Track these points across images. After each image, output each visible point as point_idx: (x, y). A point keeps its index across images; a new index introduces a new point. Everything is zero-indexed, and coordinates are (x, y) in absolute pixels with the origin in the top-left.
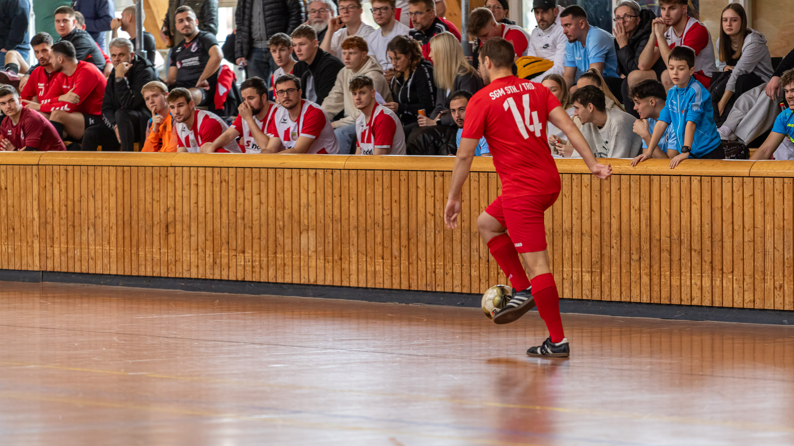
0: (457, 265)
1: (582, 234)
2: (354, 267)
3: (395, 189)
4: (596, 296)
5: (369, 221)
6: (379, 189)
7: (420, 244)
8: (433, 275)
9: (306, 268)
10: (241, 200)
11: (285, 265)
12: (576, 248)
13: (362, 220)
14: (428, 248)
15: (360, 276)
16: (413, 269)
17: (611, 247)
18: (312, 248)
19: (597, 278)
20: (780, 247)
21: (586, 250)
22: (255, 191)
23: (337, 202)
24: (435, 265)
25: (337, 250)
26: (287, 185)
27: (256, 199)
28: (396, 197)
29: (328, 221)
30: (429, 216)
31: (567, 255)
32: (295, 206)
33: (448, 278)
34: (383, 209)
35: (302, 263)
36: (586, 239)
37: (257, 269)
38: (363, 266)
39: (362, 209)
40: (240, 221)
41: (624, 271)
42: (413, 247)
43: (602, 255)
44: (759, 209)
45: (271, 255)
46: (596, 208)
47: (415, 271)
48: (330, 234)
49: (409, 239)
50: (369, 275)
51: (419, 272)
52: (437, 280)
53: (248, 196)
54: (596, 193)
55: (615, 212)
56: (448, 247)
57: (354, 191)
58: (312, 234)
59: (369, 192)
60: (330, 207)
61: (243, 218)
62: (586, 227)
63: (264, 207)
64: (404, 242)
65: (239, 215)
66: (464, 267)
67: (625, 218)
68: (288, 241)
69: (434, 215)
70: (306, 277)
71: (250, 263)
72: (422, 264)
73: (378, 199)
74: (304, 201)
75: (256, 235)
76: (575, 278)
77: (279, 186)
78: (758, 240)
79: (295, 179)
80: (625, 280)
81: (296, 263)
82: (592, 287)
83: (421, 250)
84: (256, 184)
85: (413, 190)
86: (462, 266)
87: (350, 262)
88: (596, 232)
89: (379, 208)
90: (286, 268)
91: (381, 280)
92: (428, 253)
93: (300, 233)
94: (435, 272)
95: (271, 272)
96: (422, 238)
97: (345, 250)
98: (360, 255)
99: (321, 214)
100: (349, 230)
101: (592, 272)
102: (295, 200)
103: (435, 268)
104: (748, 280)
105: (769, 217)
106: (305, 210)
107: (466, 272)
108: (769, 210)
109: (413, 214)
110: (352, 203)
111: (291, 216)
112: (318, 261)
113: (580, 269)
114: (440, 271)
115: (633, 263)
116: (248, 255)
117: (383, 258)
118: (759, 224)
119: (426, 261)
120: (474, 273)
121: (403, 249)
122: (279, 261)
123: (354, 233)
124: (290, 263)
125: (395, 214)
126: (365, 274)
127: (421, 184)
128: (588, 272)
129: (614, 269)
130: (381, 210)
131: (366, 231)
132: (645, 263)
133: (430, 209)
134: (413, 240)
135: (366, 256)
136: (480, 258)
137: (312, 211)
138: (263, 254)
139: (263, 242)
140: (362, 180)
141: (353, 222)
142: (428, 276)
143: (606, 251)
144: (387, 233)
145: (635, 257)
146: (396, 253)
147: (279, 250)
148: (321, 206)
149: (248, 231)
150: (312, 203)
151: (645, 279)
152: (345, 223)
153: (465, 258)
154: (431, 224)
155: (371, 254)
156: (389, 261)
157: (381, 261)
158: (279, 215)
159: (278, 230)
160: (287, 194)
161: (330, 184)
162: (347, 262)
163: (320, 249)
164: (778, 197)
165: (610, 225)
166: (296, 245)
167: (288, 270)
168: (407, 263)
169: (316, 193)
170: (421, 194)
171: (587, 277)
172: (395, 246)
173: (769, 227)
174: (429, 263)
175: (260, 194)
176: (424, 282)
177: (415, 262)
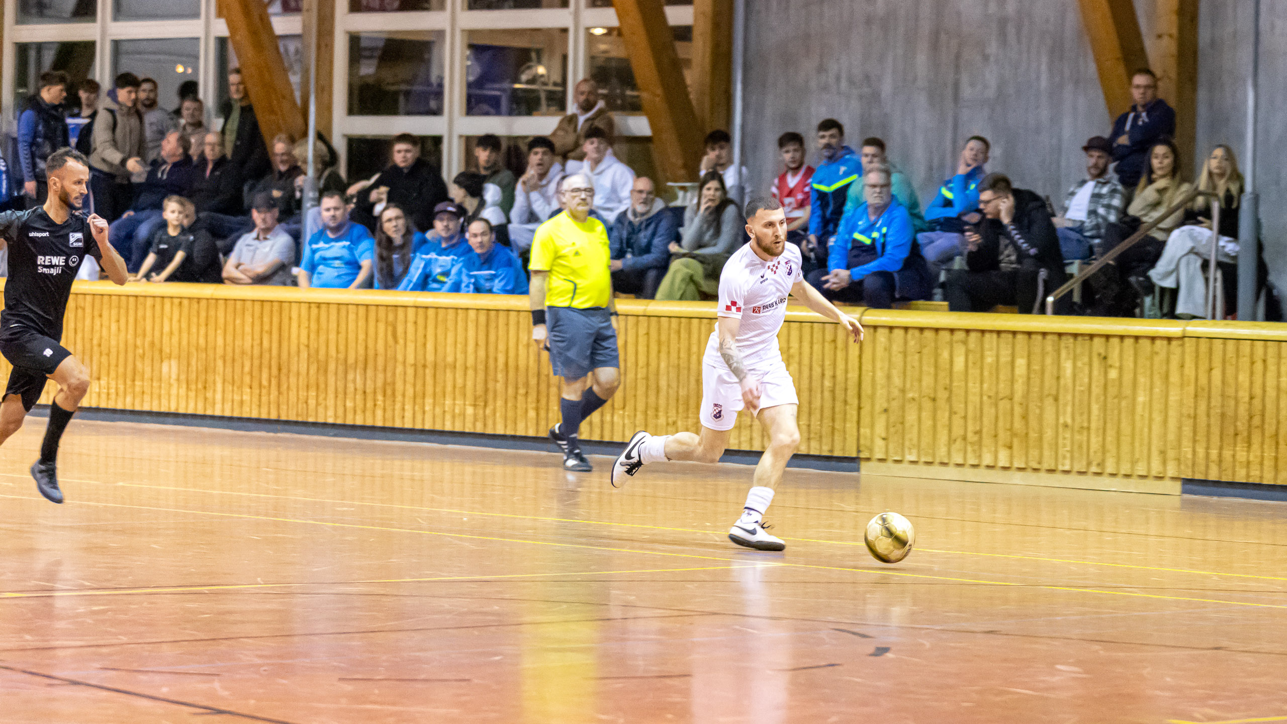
0: (331, 395)
1: (466, 368)
2: (219, 396)
3: (266, 319)
4: (479, 429)
5: (237, 351)
6: (248, 319)
7: (291, 375)
8: (305, 405)
9: (167, 397)
10: (97, 327)
11: (143, 392)
12: (460, 381)
13: (229, 349)
14: (301, 379)
15: (226, 406)
16: (283, 399)
17: (496, 381)
18: (174, 376)
19: (481, 412)
20: (674, 384)
21: (470, 384)
22: (114, 318)
23: (202, 331)
24: (307, 396)
25: (202, 377)
26: (149, 313)
27: (114, 327)
28: (266, 327)
29: (193, 350)
30: (302, 347)
31: (449, 389)
32: (157, 334)
33: (321, 410)
34: (253, 339)
35: (163, 392)
36: (470, 373)
37: (113, 396)
38: (229, 396)
39: (229, 338)
40: (96, 348)
41: (510, 404)
42: (284, 378)
43: (486, 391)
44: (654, 347)
45: (129, 382)
46: (482, 342)
47: (285, 400)
48: (193, 362)
49: (280, 370)
50: (235, 404)
51: (290, 402)
52: (309, 411)
53: (105, 323)
54: (482, 328)
55: (502, 347)
56: (322, 379)
57: (221, 321)
58: (174, 363)
59: (238, 322)
60: (195, 336)
61: (100, 345)
62: (471, 361)
63: (123, 334)
64: (275, 371)
65: (95, 342)
66: (338, 399)
67: (512, 354)
68: (148, 370)
69: (308, 346)
70: (167, 405)
71: (105, 391)
72: (293, 395)
73: (248, 329)
74: (166, 329)
75: (113, 362)
76: (457, 411)
77: (140, 313)
78: (652, 377)
79: (158, 307)
80: (510, 414)
81: (156, 391)
82: (475, 420)
83: (293, 380)
84: (114, 312)
85: (285, 321)
86: (336, 397)
87: (214, 391)
88: (481, 367)
89: (248, 338)
90: (145, 396)
91: (248, 409)
92: (301, 384)
93: (162, 361)
94: (306, 403)
95: (129, 399)
96: (294, 368)
97: (210, 379)
98: (226, 384)
99: (184, 342)
100: (215, 360)
101: (475, 406)
102: (157, 328)
103: (307, 399)
104: (640, 416)
105: (663, 355)
106: (168, 339)
107: (340, 403)
108: (664, 349)
109: (285, 344)
110: (219, 332)
111: (152, 344)
112: (180, 390)
113: (462, 402)
114: (312, 402)
115: (519, 398)
116: (103, 382)
117: (251, 388)
118: (653, 363)
119: (298, 391)
120: (349, 404)
121: (273, 379)
122: (138, 389)
123: (220, 363)
124: (149, 392)
125: (266, 344)
126: (230, 404)
127: (294, 315)
128: (471, 405)
129: (500, 403)
130: (250, 341)
131: (233, 360)
132: (532, 397)
133: (304, 340)
134: (284, 371)
135: (233, 385)
136: (356, 389)
137: (175, 340)
138: (121, 382)
139: (121, 369)
140: (230, 309)
141: (220, 351)
142: (300, 406)
143: (491, 385)
144: (256, 362)
145: (522, 391)
146: (265, 382)
147: (137, 378)
148: (185, 335)
149: (104, 359)
150: (176, 332)
151: (532, 414)
152: (211, 353)
153: (340, 390)
154: (304, 355)
155: (238, 383)
156: (258, 391)
157: (249, 390)
158: (139, 342)
159: (138, 358)
160: (149, 322)
161: (195, 313)
162: (211, 391)
163: (183, 377)
164: (674, 336)
165: (496, 360)
166: (156, 373)
167: (147, 398)
168: (277, 393)
169: (180, 321)
170: (294, 325)
171: (470, 410)
172: (265, 376)
173: (663, 365)
174: (300, 393)
175: (118, 321)
176: (295, 413)
177: (285, 392)
